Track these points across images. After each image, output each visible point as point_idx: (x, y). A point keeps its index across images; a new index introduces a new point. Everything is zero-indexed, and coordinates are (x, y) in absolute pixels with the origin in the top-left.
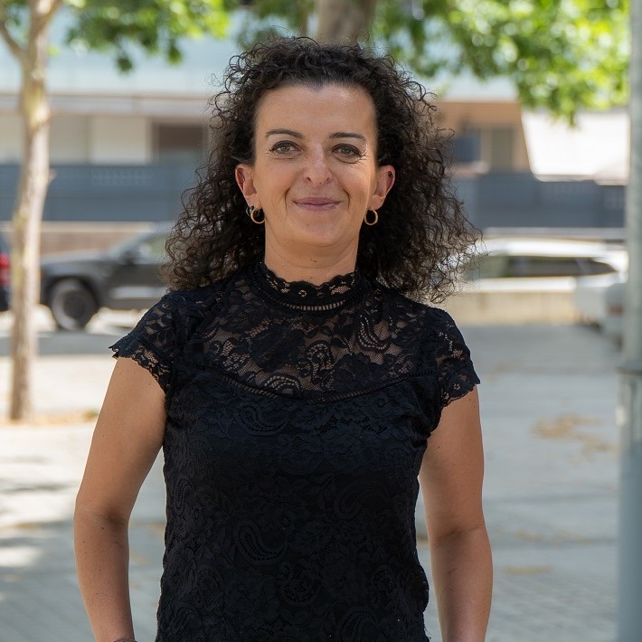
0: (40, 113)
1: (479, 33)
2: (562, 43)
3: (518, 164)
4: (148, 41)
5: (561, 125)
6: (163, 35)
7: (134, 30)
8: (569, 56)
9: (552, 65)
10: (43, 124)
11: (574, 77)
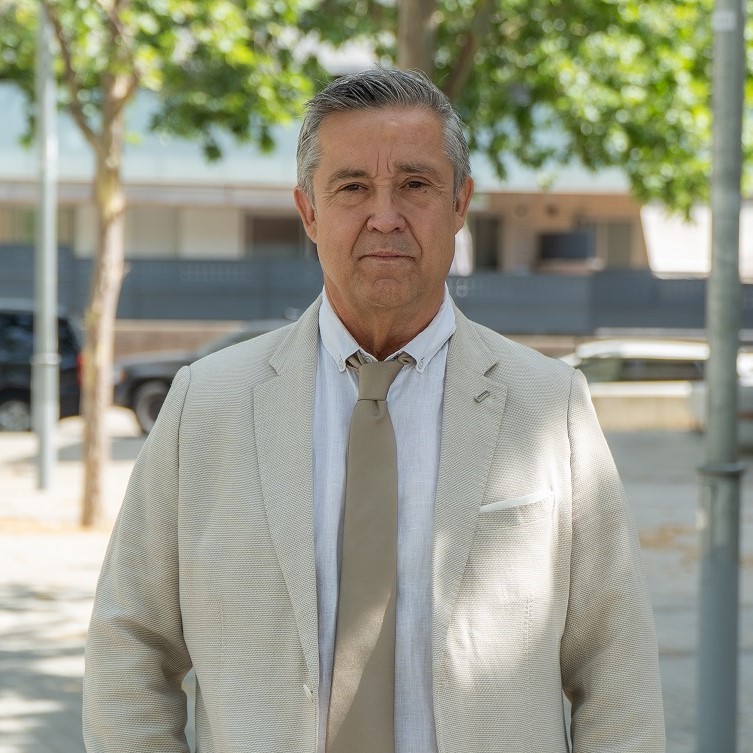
0: (115, 203)
1: (588, 121)
2: (678, 131)
3: (636, 261)
4: (239, 128)
5: (677, 219)
6: (255, 121)
7: (222, 116)
8: (685, 145)
9: (666, 154)
10: (118, 214)
11: (690, 168)
